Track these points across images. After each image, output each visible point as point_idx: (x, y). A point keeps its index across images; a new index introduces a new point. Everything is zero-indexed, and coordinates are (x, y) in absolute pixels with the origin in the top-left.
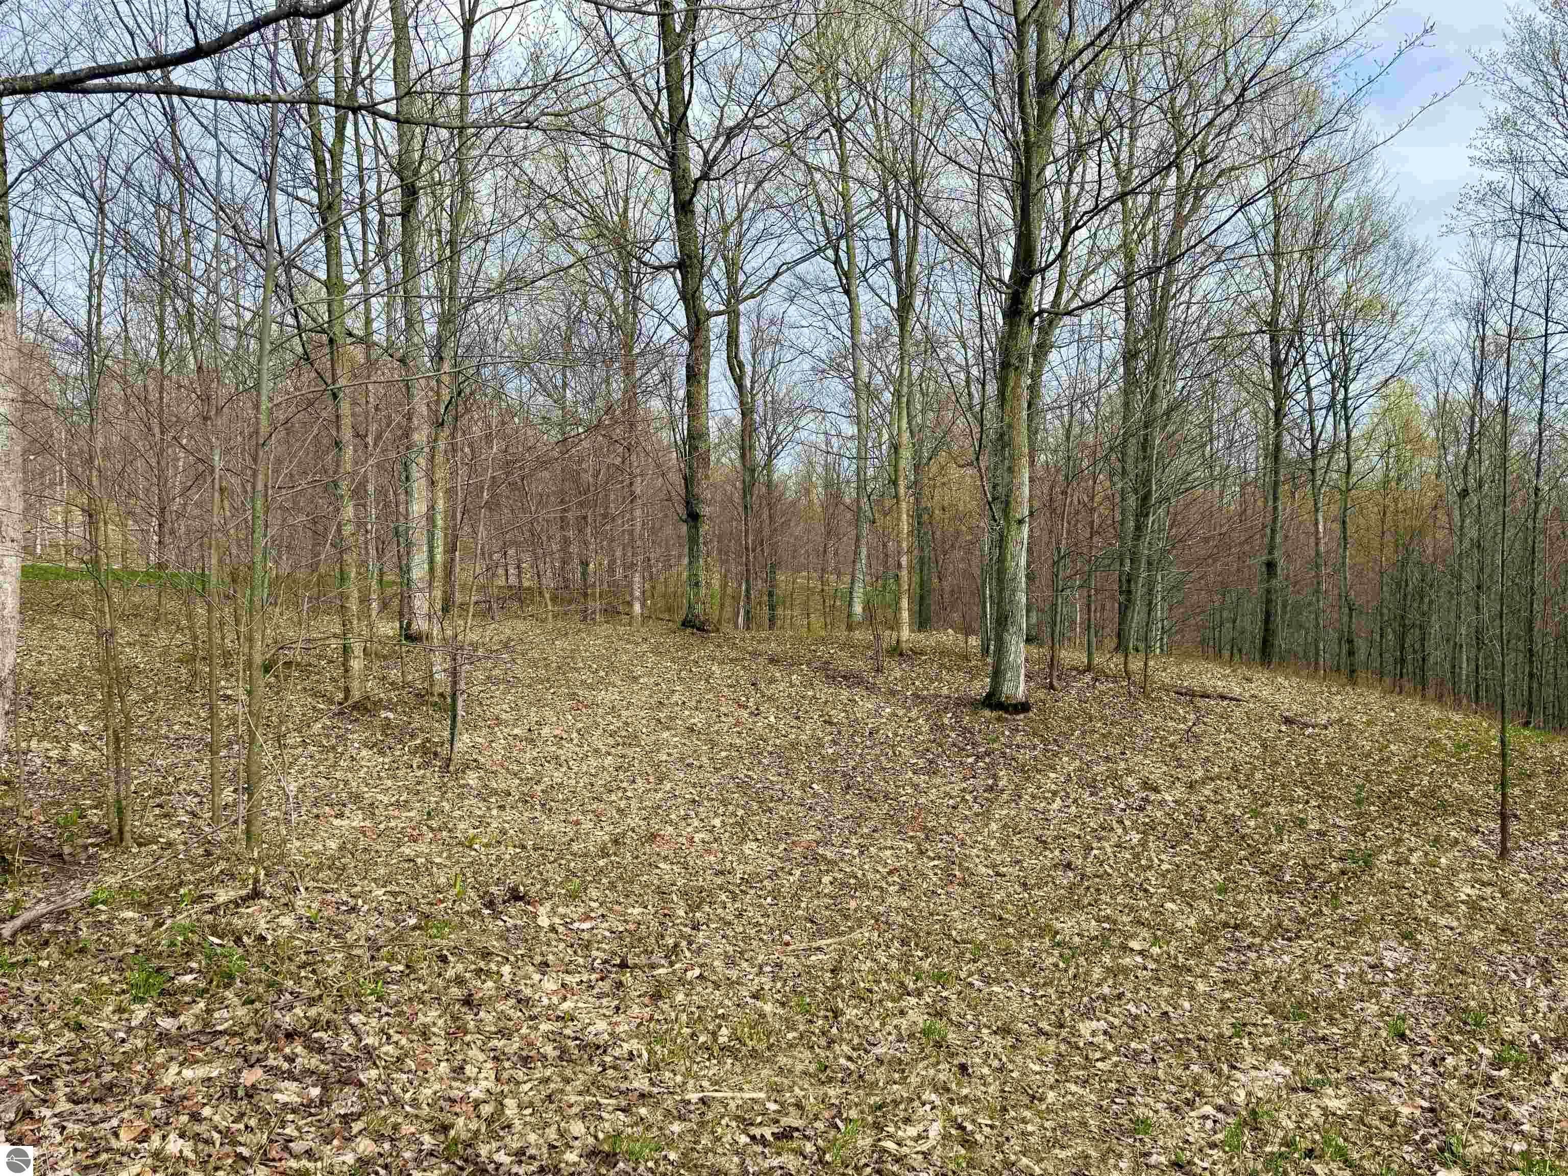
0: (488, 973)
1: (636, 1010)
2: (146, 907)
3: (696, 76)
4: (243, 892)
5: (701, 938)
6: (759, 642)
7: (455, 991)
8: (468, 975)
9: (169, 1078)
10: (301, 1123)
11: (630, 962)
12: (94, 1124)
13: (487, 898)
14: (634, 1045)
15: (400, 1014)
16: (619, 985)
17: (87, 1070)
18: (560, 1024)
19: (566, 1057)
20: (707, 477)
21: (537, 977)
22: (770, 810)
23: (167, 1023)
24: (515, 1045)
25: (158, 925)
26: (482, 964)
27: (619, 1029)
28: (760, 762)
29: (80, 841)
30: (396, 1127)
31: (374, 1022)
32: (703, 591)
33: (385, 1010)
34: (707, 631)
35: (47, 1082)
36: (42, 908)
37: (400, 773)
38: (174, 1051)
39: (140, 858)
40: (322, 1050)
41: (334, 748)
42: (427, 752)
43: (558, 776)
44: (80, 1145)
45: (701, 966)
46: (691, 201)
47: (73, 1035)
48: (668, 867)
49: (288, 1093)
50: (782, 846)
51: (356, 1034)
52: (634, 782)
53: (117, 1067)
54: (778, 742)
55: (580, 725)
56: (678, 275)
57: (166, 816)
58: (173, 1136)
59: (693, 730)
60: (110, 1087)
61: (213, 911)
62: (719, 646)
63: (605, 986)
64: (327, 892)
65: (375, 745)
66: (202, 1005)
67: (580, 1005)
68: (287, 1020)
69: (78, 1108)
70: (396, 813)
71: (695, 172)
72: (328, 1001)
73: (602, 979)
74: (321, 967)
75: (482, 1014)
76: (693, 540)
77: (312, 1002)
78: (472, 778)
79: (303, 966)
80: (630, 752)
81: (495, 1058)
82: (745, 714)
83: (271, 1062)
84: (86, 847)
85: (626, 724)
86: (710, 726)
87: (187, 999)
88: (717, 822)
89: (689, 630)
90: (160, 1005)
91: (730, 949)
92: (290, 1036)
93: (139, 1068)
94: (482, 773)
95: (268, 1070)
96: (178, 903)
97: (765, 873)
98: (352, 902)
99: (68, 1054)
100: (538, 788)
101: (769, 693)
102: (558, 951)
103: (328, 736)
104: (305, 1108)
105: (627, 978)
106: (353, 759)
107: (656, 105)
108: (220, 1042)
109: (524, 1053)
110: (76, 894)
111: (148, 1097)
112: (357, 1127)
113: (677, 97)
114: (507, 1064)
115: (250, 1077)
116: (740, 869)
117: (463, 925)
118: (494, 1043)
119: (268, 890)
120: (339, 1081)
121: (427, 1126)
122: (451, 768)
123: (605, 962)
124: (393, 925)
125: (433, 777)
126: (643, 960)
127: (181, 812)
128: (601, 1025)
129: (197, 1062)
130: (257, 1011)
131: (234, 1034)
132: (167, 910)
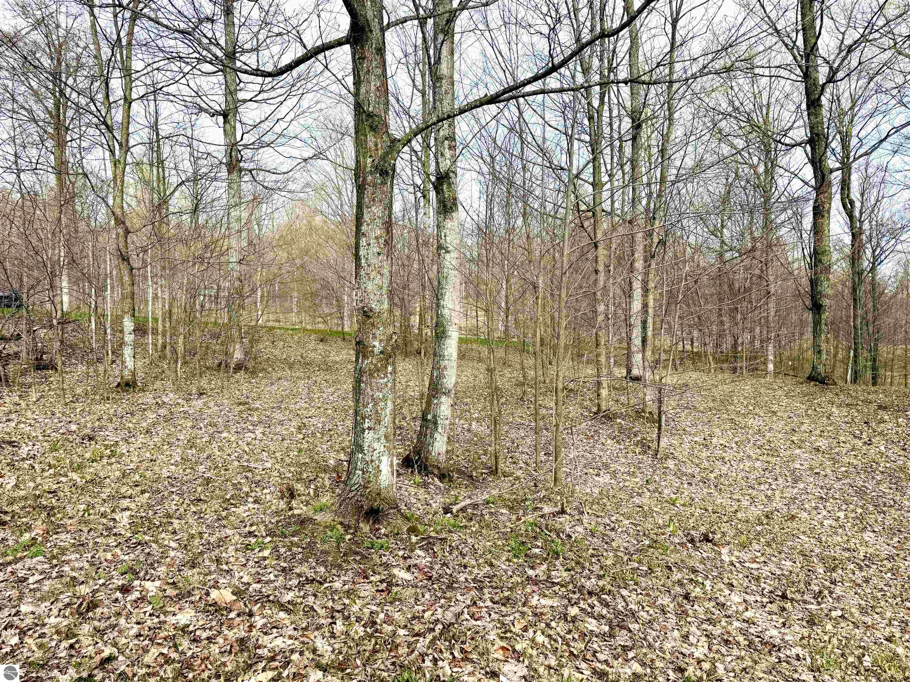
0: (697, 582)
1: (797, 628)
2: (511, 508)
3: (825, 17)
4: (557, 509)
5: (838, 590)
6: (869, 393)
7: (678, 589)
8: (685, 581)
9: (534, 601)
10: (601, 644)
11: (789, 596)
12: (503, 616)
13: (689, 538)
14: (798, 650)
15: (648, 595)
16: (783, 609)
17: (496, 588)
18: (746, 625)
19: (753, 647)
20: (828, 279)
21: (727, 592)
22: (884, 513)
23: (531, 572)
24: (717, 631)
25: (519, 519)
26: (693, 576)
27: (787, 638)
28: (873, 478)
29: (480, 471)
30: (652, 661)
31: (634, 596)
32: (824, 356)
33: (639, 591)
34: (827, 384)
35: (480, 589)
36: (468, 501)
37: (629, 456)
38: (535, 588)
39: (505, 484)
40: (607, 605)
41: (592, 436)
42: (645, 446)
43: (724, 469)
44: (498, 625)
45: (842, 610)
46: (819, 99)
47: (489, 569)
48: (807, 539)
49: (592, 625)
50: (896, 539)
51: (625, 601)
52: (776, 479)
53: (510, 589)
54: (888, 465)
55: (737, 439)
56: (808, 148)
57: (514, 463)
58: (539, 633)
59: (818, 450)
60: (508, 599)
61: (542, 516)
62: (837, 394)
63: (774, 607)
64: (598, 517)
65: (615, 438)
66: (545, 566)
67: (757, 615)
68: (588, 584)
69: (495, 606)
70: (628, 478)
71: (822, 80)
72: (608, 579)
73: (771, 603)
74: (603, 560)
75: (696, 607)
76: (817, 323)
77: (600, 577)
78: (671, 464)
79: (593, 556)
80: (773, 460)
81: (706, 635)
82: (860, 443)
83: (581, 605)
84: (482, 474)
85: (769, 441)
86: (831, 449)
87: (538, 561)
88: (841, 515)
89: (812, 383)
90: (526, 562)
91: (863, 603)
92: (590, 593)
93: (520, 592)
94: (677, 462)
95: (582, 610)
96: (526, 509)
97: (883, 556)
98: (612, 525)
99: (488, 577)
100: (712, 476)
101: (879, 430)
102: (738, 579)
103: (590, 430)
104: (602, 636)
105: (788, 605)
106: (603, 444)
107: (794, 42)
108: (556, 588)
109: (725, 637)
110: (481, 497)
111: (525, 609)
112: (631, 654)
113: (810, 33)
114: (715, 641)
115: (573, 611)
116: (862, 550)
117: (676, 551)
118: (705, 626)
119: (568, 511)
120: (618, 626)
121: (671, 666)
122: (658, 456)
123: (771, 592)
124: (636, 542)
125: (647, 460)
126: (798, 597)
127: (521, 462)
128: (774, 632)
129: (546, 596)
130: (572, 576)
131: (562, 586)
132: (521, 512)
